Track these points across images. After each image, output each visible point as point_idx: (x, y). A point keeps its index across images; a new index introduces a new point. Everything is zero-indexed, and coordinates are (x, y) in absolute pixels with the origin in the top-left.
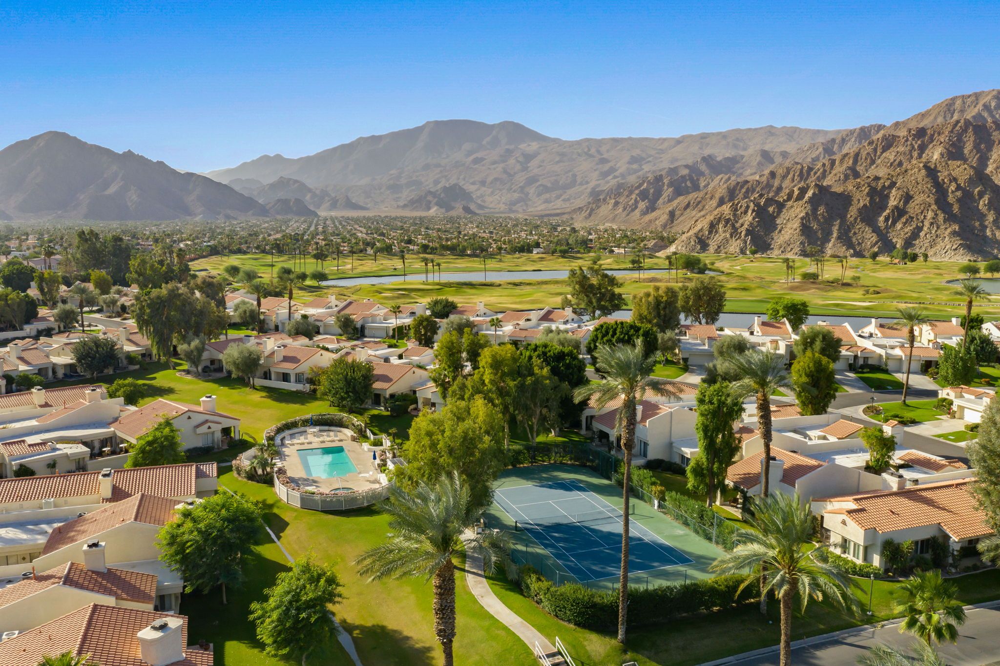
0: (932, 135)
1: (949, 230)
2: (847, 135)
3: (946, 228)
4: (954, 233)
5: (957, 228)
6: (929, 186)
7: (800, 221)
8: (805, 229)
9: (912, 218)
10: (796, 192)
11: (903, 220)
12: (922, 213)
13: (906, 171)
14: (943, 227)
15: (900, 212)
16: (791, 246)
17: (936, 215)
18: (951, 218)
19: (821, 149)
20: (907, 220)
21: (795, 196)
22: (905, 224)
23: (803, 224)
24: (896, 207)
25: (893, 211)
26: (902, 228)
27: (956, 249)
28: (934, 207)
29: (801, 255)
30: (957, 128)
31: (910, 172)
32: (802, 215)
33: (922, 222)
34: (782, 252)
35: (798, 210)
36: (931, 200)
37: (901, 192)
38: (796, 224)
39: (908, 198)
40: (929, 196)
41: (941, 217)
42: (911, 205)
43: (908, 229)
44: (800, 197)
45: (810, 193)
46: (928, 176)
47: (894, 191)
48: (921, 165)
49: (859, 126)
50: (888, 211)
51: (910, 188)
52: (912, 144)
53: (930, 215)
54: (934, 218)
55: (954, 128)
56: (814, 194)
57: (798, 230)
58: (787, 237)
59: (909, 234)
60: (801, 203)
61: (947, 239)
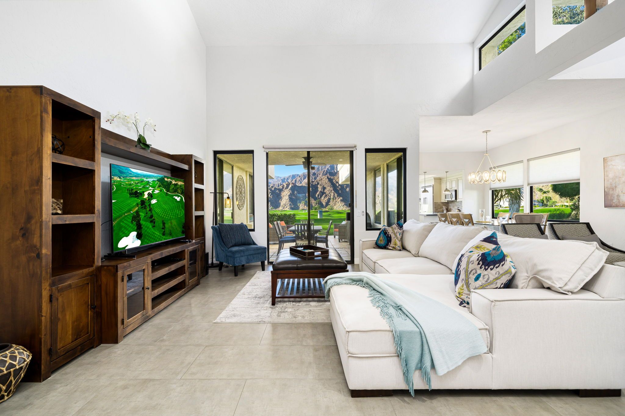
0: (318, 175)
1: (339, 199)
2: (289, 177)
3: (338, 199)
4: (341, 200)
5: (342, 199)
6: (330, 184)
7: (288, 196)
8: (291, 199)
9: (327, 195)
10: (285, 186)
11: (324, 196)
12: (329, 193)
13: (322, 179)
14: (337, 198)
15: (323, 193)
16: (286, 206)
17: (334, 194)
18: (339, 195)
19: (281, 181)
20: (325, 196)
21: (285, 187)
22: (325, 197)
23: (289, 198)
24: (321, 191)
25: (320, 193)
26: (324, 199)
27: (343, 206)
28: (333, 191)
29: (290, 209)
30: (325, 173)
31: (323, 180)
32: (289, 194)
33: (330, 197)
34: (283, 208)
35: (287, 192)
36: (332, 189)
37: (321, 187)
38: (287, 197)
39: (324, 188)
40: (331, 188)
41: (336, 195)
42: (325, 191)
43: (326, 199)
44: (287, 187)
45: (290, 186)
46: (329, 181)
47: (319, 186)
48: (326, 177)
49: (292, 174)
50: (318, 193)
51: (324, 185)
52: (312, 177)
53: (332, 194)
54: (334, 195)
55: (323, 173)
56: (292, 186)
57: (288, 200)
58: (284, 203)
59: (327, 201)
60: (287, 190)
61: (339, 202)
